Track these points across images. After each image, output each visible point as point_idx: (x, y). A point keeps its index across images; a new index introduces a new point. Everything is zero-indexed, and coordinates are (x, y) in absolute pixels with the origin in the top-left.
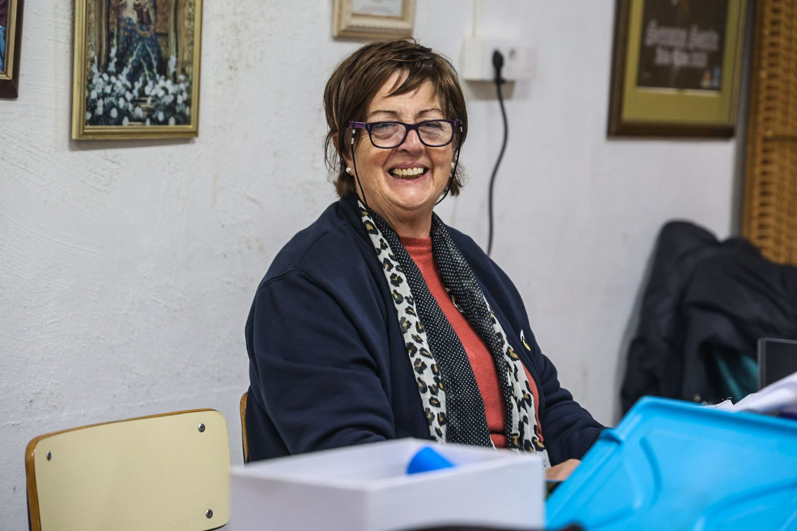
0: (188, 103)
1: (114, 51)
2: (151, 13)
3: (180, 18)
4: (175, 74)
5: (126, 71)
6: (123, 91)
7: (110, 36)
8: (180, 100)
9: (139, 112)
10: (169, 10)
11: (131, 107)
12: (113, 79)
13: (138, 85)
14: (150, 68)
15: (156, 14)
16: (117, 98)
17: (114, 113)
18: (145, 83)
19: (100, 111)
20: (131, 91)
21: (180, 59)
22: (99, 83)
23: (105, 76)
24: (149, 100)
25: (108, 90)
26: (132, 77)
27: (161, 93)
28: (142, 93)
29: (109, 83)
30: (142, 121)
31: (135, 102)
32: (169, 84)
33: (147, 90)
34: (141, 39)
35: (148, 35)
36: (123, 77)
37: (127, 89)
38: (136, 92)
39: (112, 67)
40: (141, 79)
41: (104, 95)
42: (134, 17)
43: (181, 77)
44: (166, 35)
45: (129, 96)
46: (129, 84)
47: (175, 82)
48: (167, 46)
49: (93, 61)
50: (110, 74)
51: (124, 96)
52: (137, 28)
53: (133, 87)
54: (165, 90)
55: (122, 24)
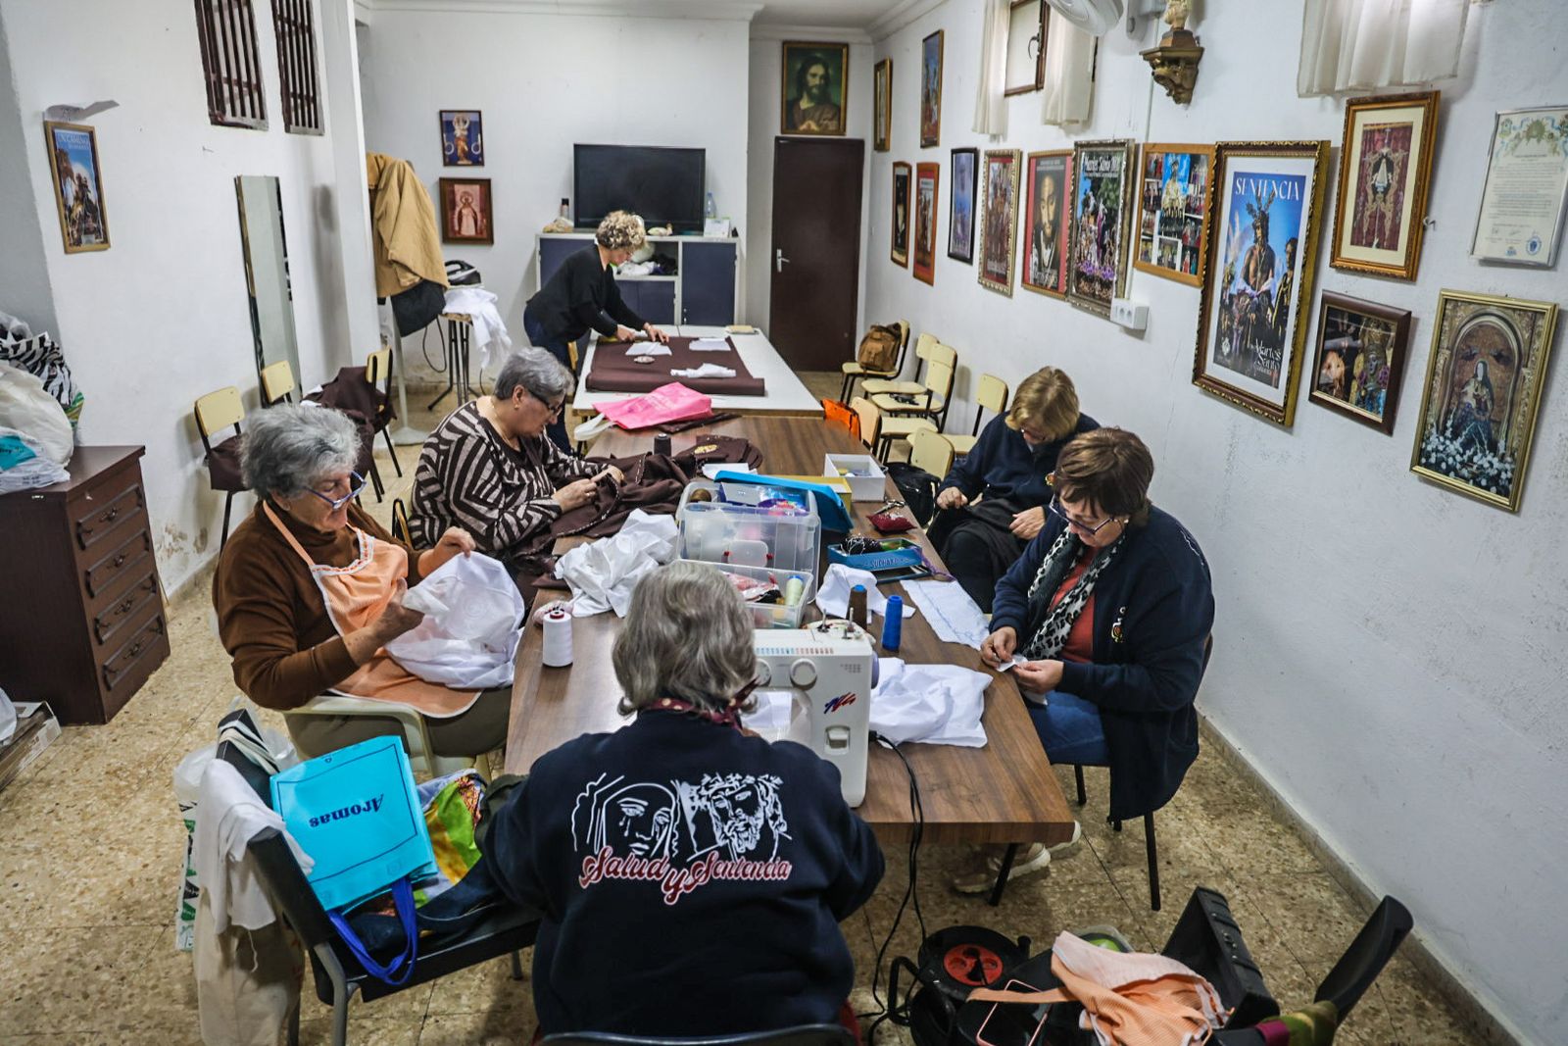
0: (1510, 480)
1: (1449, 424)
2: (1489, 404)
3: (1515, 414)
4: (1503, 455)
5: (1460, 440)
6: (1454, 453)
7: (1448, 412)
8: (1503, 476)
9: (1465, 472)
10: (1505, 404)
11: (1458, 466)
12: (1448, 442)
13: (1469, 453)
14: (1482, 443)
15: (1493, 404)
16: (1448, 456)
17: (1444, 466)
18: (1475, 453)
19: (1433, 460)
20: (1462, 455)
21: (1509, 444)
22: (1435, 441)
23: (1442, 439)
24: (1475, 467)
25: (1441, 448)
26: (1466, 446)
27: (1486, 465)
28: (1471, 459)
29: (1443, 444)
30: (1467, 480)
31: (1463, 464)
32: (1495, 461)
33: (1475, 459)
34: (1475, 420)
35: (1483, 419)
36: (1457, 444)
37: (1458, 452)
38: (1465, 457)
39: (1448, 434)
40: (1472, 450)
41: (1436, 451)
42: (1473, 403)
43: (1509, 459)
44: (1499, 423)
45: (1458, 458)
46: (1461, 450)
47: (1502, 460)
48: (1498, 431)
49: (1432, 426)
50: (1445, 438)
51: (1454, 457)
52: (1475, 412)
53: (1464, 453)
54: (1491, 465)
55: (1462, 406)
